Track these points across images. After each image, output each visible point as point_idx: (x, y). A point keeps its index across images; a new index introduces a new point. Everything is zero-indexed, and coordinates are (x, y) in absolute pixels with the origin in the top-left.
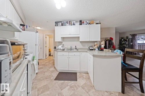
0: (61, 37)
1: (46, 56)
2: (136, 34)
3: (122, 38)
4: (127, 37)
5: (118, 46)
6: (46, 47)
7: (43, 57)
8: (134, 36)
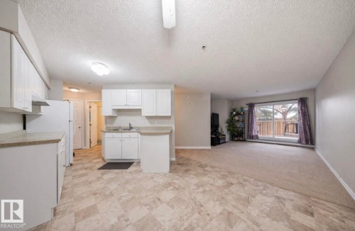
0: (114, 110)
1: (91, 142)
2: (254, 104)
3: (234, 110)
4: (242, 109)
5: (227, 124)
6: (90, 125)
7: (85, 145)
8: (251, 106)
